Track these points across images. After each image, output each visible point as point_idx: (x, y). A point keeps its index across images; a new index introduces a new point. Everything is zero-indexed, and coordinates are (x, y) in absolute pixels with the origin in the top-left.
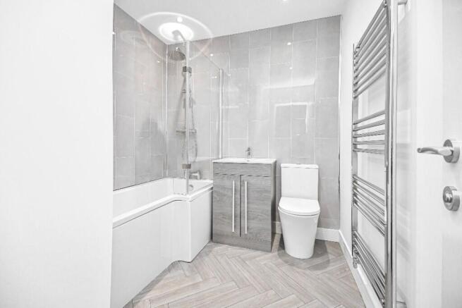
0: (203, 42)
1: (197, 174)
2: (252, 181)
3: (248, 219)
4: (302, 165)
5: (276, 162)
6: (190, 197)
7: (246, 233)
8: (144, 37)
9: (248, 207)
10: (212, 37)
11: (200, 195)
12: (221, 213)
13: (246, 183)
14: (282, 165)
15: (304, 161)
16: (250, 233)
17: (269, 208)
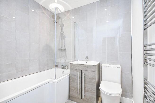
0: (68, 12)
1: (66, 67)
2: (87, 73)
3: (85, 91)
4: (112, 66)
5: (99, 63)
6: (56, 80)
7: (84, 98)
8: (44, 11)
9: (85, 86)
10: (71, 9)
11: (65, 78)
12: (73, 87)
13: (84, 74)
14: (102, 65)
15: (114, 63)
16: (86, 98)
17: (95, 87)
